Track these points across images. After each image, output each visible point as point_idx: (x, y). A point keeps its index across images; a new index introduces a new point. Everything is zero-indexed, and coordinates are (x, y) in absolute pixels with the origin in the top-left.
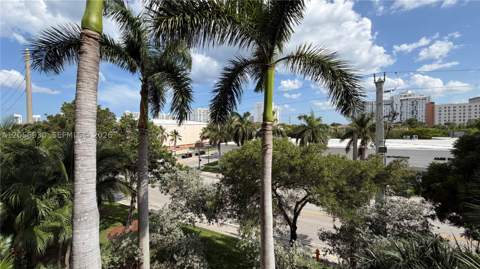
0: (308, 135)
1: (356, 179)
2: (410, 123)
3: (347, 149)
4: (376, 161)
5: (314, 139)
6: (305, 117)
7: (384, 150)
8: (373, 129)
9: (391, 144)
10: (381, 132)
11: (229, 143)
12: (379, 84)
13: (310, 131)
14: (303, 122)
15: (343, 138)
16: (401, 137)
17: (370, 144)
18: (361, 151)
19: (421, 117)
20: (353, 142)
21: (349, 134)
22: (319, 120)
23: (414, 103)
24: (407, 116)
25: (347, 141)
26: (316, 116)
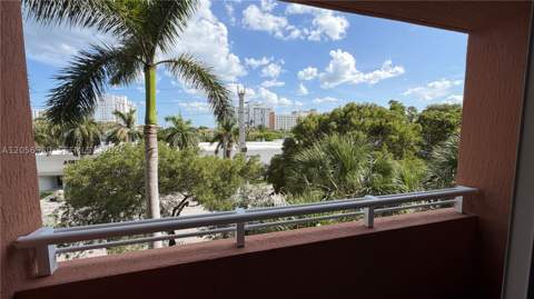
0: (178, 138)
1: (227, 175)
2: (261, 128)
3: (217, 152)
4: (239, 157)
5: (183, 144)
6: (173, 119)
7: (245, 150)
8: (237, 133)
10: (243, 135)
12: (241, 95)
13: (178, 135)
14: (170, 124)
15: (212, 142)
16: (255, 140)
17: (234, 146)
18: (228, 154)
19: (267, 125)
20: (222, 142)
21: (219, 138)
22: (188, 123)
23: (263, 111)
24: (258, 123)
25: (216, 144)
26: (185, 119)
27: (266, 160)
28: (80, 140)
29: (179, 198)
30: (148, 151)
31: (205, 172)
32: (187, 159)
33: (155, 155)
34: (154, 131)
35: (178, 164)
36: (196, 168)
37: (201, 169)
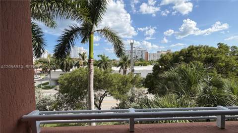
0: (103, 65)
1: (125, 82)
2: (141, 60)
3: (120, 71)
4: (131, 74)
5: (105, 67)
6: (101, 56)
7: (133, 70)
8: (129, 62)
9: (136, 68)
10: (132, 63)
11: (57, 70)
12: (132, 44)
13: (103, 63)
14: (100, 59)
15: (118, 66)
16: (138, 66)
17: (128, 69)
18: (125, 72)
19: (144, 58)
20: (122, 67)
21: (121, 64)
22: (107, 58)
23: (142, 51)
24: (140, 57)
25: (120, 67)
26: (106, 56)
27: (144, 76)
28: (65, 65)
29: (103, 92)
30: (90, 71)
31: (114, 81)
32: (106, 75)
33: (93, 72)
34: (92, 62)
35: (102, 77)
36: (111, 79)
37: (112, 79)
